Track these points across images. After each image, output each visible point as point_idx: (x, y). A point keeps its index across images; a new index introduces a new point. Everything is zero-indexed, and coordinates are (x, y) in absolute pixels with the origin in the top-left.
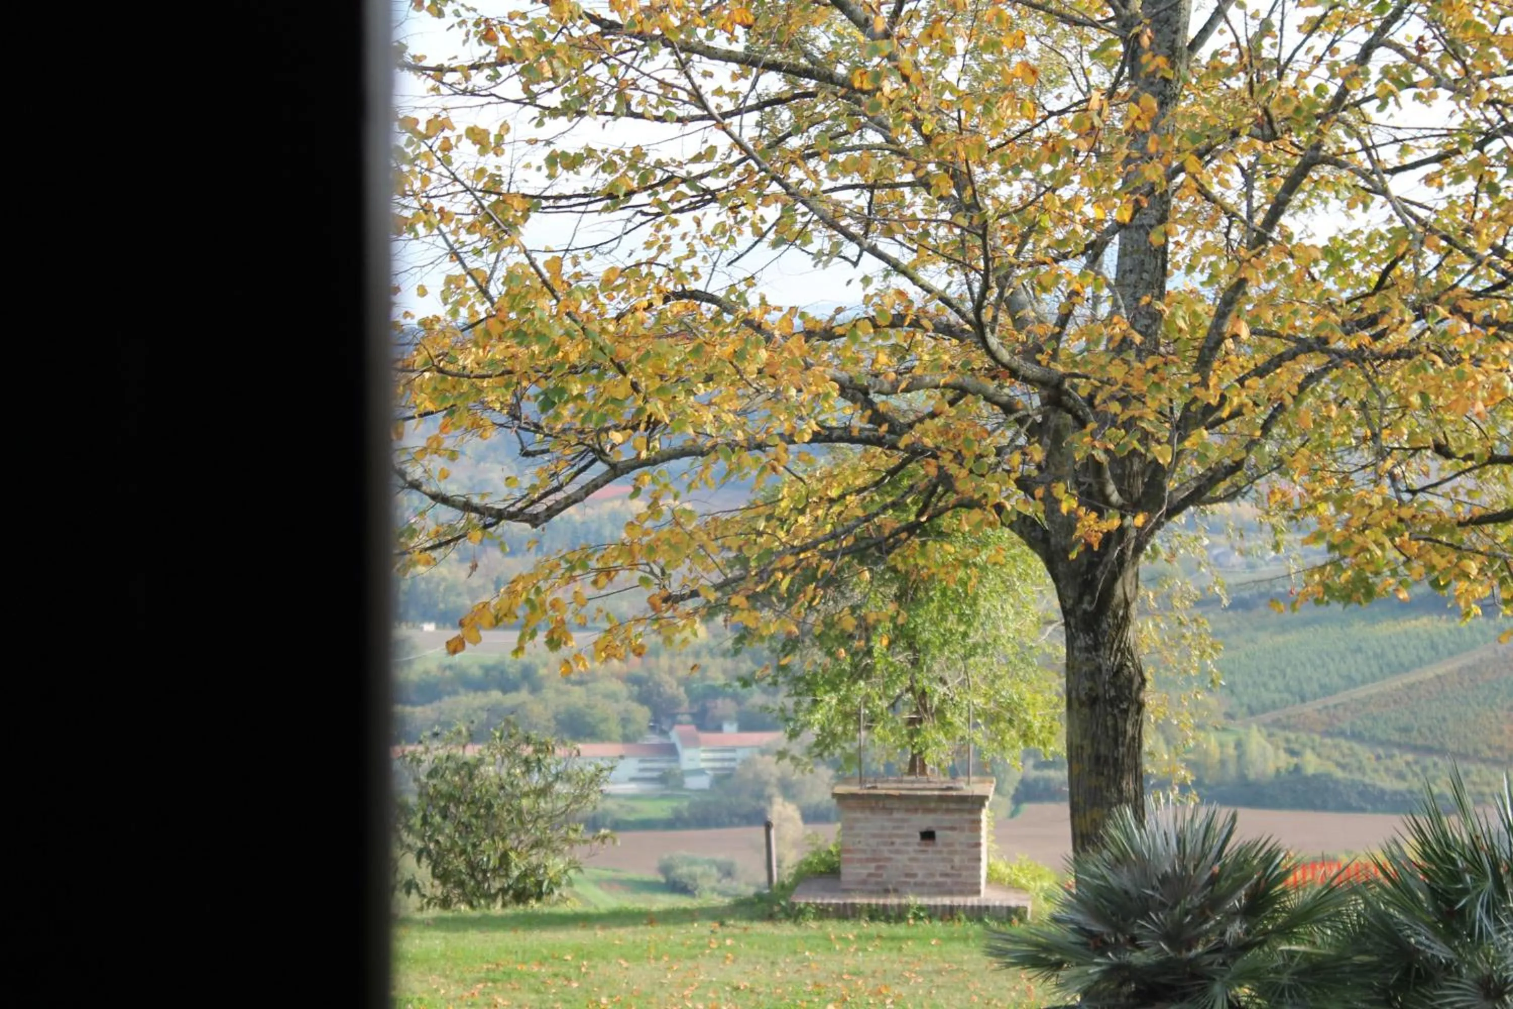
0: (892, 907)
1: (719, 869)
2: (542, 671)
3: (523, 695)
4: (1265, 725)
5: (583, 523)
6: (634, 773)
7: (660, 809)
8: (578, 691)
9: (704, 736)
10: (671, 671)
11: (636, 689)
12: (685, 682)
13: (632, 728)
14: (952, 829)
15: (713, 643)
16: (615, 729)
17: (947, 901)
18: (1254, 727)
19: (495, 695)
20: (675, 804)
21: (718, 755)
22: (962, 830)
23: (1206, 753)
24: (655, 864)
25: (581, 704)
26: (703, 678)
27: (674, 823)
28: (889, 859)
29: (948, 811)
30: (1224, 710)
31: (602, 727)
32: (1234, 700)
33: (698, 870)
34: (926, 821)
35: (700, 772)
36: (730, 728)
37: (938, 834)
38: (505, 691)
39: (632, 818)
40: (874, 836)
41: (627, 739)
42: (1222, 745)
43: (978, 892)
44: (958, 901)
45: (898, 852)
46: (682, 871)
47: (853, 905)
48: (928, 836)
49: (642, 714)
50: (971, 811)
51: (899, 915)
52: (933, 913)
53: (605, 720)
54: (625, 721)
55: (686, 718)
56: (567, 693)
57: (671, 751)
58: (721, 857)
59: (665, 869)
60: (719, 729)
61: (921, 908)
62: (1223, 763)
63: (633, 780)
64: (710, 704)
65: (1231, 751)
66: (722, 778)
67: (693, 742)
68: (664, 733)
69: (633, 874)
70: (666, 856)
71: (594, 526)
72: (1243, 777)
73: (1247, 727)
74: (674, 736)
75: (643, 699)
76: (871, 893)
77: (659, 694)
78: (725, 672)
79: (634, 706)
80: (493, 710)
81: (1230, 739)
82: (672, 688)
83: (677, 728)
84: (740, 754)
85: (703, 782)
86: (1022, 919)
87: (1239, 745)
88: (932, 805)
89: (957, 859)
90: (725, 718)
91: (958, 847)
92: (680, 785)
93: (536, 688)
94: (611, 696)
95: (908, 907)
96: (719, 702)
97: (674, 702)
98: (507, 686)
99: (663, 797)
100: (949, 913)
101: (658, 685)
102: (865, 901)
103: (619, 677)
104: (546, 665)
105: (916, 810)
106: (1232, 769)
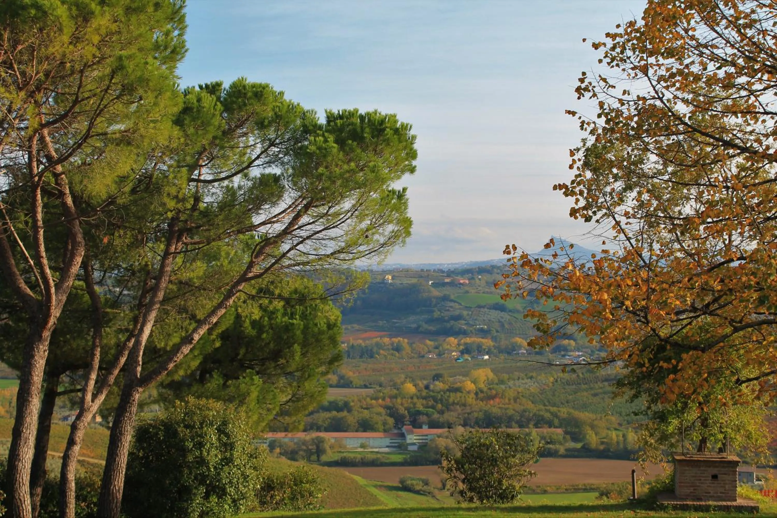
0: (703, 505)
1: (423, 482)
2: (352, 404)
3: (345, 413)
4: (634, 428)
5: (366, 347)
6: (388, 444)
7: (398, 458)
8: (366, 411)
9: (415, 430)
10: (402, 404)
11: (388, 411)
12: (407, 409)
13: (387, 427)
14: (725, 474)
15: (418, 394)
16: (381, 428)
17: (724, 503)
18: (630, 429)
19: (334, 413)
20: (404, 456)
21: (421, 437)
22: (729, 475)
23: (611, 439)
24: (398, 480)
25: (368, 417)
26: (414, 408)
27: (404, 464)
28: (699, 486)
29: (723, 467)
30: (618, 422)
31: (376, 426)
32: (621, 418)
33: (414, 482)
34: (715, 471)
35: (414, 444)
36: (425, 427)
37: (719, 476)
38: (338, 412)
39: (387, 461)
40: (693, 477)
41: (385, 431)
42: (617, 436)
43: (736, 500)
44: (729, 503)
45: (702, 483)
46: (409, 482)
47: (687, 505)
48: (715, 477)
49: (391, 421)
50: (732, 467)
51: (707, 509)
52: (721, 508)
53: (377, 423)
54: (385, 424)
55: (408, 423)
56: (362, 412)
57: (403, 436)
58: (424, 477)
59: (402, 482)
60: (421, 427)
61: (715, 506)
62: (618, 443)
63: (388, 447)
64: (417, 418)
65: (621, 438)
66: (423, 447)
67: (412, 433)
68: (399, 429)
69: (390, 484)
70: (402, 476)
71: (370, 348)
72: (625, 448)
73: (627, 429)
74: (404, 429)
75: (391, 415)
76: (694, 500)
77: (398, 413)
78: (422, 405)
79: (388, 418)
80: (334, 419)
81: (621, 434)
82: (402, 411)
83: (405, 427)
84: (429, 437)
85: (415, 448)
86: (757, 512)
87: (624, 436)
88: (717, 464)
89: (727, 487)
90: (423, 423)
91: (727, 482)
92: (406, 449)
93: (349, 411)
94: (379, 414)
95: (710, 506)
96: (421, 417)
97: (403, 416)
98: (339, 409)
99: (400, 454)
100: (727, 508)
101: (397, 409)
102: (691, 503)
103: (381, 406)
104: (353, 401)
105: (710, 467)
106: (621, 446)
